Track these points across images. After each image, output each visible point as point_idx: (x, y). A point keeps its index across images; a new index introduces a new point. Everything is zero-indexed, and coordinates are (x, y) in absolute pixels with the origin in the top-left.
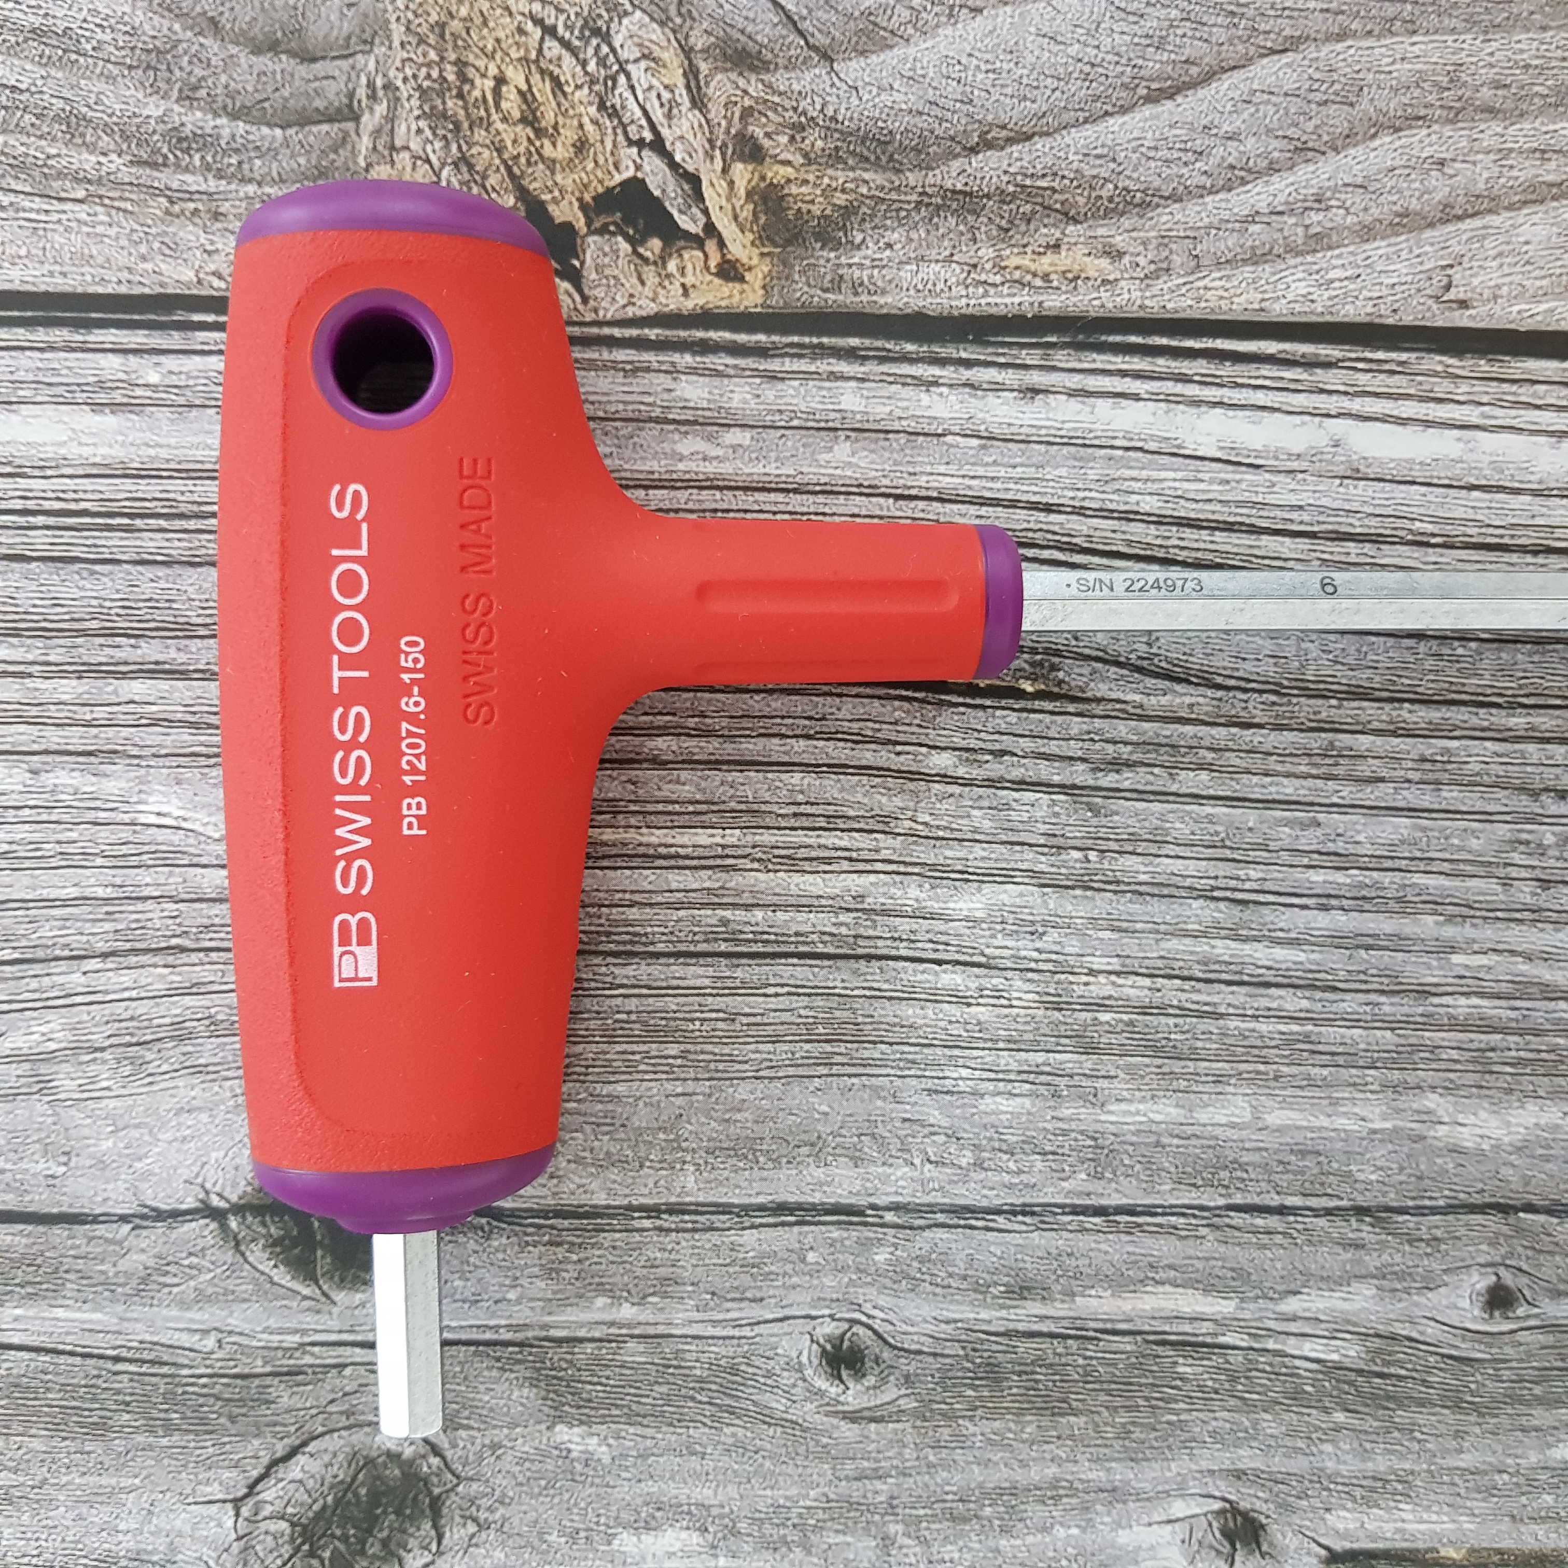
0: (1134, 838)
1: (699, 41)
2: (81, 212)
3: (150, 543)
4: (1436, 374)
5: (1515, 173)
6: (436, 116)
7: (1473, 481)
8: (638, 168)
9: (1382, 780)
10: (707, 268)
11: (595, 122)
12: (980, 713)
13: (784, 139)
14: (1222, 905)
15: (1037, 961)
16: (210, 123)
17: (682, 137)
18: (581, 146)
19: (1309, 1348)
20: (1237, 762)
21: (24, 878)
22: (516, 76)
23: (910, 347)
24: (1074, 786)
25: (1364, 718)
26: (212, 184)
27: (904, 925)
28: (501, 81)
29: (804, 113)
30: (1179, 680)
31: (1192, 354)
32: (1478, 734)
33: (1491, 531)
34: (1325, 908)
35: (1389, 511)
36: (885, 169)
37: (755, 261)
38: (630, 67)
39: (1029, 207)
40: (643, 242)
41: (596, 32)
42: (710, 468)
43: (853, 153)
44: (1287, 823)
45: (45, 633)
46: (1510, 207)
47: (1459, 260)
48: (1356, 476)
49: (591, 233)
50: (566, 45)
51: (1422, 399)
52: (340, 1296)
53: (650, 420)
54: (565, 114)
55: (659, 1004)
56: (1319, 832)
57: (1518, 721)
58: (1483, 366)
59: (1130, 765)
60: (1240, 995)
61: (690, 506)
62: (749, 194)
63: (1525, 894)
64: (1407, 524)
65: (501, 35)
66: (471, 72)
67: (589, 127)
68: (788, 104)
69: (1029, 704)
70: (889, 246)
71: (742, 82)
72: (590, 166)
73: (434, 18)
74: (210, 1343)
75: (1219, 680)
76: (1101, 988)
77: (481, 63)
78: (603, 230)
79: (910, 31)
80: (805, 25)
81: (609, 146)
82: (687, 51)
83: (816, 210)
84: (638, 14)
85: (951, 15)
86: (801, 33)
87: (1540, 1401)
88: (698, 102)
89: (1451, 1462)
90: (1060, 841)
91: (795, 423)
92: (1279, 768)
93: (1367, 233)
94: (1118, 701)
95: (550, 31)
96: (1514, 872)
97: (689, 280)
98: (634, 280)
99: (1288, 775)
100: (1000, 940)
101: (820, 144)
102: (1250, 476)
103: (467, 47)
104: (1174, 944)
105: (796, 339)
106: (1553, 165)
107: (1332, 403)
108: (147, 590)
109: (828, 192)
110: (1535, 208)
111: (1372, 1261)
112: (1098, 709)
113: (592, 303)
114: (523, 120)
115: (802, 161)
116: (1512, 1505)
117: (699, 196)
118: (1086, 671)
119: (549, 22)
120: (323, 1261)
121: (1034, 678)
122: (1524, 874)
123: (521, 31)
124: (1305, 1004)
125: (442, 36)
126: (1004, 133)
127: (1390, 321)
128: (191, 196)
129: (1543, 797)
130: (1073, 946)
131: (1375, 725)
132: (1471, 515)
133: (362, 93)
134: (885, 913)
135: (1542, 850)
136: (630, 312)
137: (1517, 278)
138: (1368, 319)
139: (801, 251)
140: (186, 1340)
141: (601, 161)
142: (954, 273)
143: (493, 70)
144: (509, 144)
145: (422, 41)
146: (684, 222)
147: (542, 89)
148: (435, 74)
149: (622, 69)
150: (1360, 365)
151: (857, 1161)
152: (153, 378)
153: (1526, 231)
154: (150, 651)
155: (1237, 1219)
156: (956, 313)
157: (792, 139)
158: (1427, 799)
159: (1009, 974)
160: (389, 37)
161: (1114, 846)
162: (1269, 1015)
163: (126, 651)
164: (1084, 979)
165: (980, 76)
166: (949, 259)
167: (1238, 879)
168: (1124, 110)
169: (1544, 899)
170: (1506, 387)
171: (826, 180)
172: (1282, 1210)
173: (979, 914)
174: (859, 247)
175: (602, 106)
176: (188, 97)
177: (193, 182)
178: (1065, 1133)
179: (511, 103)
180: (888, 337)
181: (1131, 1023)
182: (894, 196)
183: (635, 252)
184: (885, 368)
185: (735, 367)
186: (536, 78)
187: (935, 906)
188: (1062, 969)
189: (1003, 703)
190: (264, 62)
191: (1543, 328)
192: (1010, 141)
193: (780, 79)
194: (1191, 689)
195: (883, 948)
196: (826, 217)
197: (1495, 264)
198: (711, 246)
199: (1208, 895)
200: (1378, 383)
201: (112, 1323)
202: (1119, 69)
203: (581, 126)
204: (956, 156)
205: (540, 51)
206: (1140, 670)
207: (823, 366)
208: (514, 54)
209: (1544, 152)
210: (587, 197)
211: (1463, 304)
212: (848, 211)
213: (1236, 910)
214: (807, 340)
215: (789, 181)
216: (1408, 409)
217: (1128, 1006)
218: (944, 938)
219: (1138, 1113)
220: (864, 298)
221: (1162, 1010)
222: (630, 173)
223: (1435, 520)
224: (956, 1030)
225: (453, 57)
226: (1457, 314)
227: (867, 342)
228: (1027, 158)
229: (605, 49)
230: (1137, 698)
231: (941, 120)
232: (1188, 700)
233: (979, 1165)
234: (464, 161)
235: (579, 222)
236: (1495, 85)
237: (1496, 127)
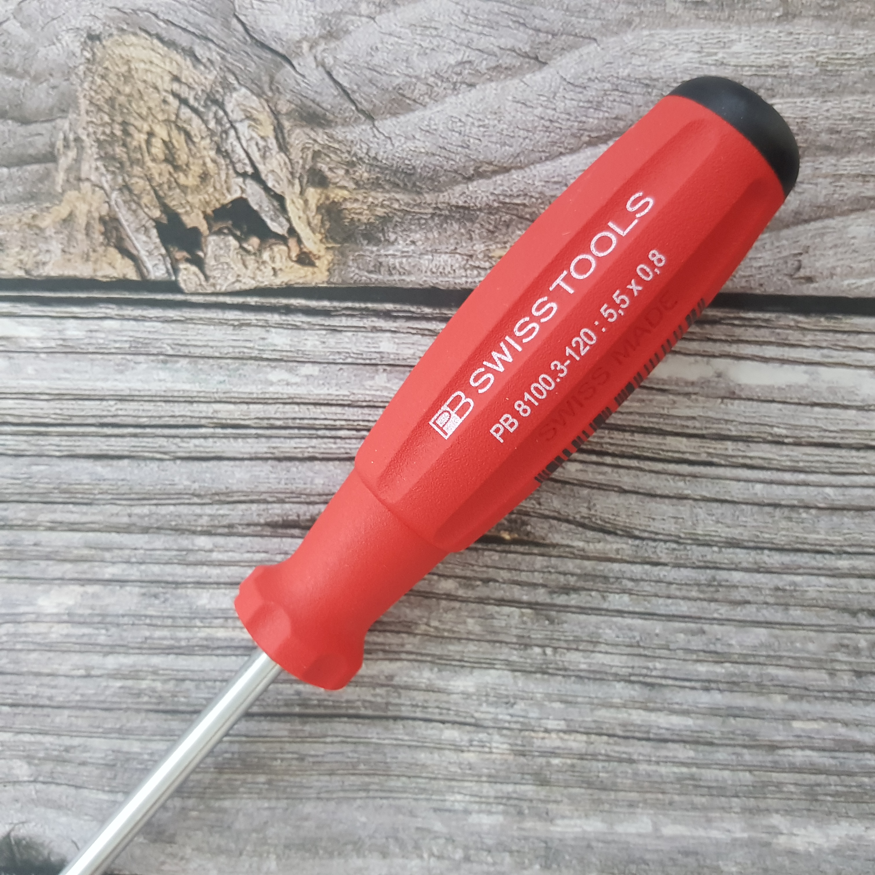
0: (578, 640)
1: (283, 107)
4: (790, 327)
5: (845, 191)
6: (108, 158)
7: (815, 400)
8: (243, 191)
9: (748, 602)
10: (290, 257)
11: (214, 161)
12: (474, 554)
13: (341, 172)
14: (637, 687)
15: (509, 722)
17: (273, 171)
18: (204, 177)
20: (648, 588)
22: (161, 132)
23: (427, 310)
24: (537, 604)
25: (736, 560)
27: (419, 697)
28: (151, 134)
29: (355, 155)
30: (609, 533)
32: (816, 572)
33: (827, 434)
34: (707, 689)
35: (756, 421)
36: (410, 192)
37: (322, 253)
38: (237, 125)
39: (508, 217)
40: (246, 240)
41: (215, 102)
42: (291, 391)
43: (389, 181)
44: (682, 631)
46: (843, 214)
47: (806, 250)
48: (733, 397)
49: (212, 233)
50: (195, 110)
51: (779, 345)
53: (251, 358)
54: (194, 156)
55: (254, 747)
56: (704, 638)
57: (844, 563)
58: (823, 322)
59: (576, 590)
60: (646, 748)
61: (278, 415)
62: (319, 208)
63: (844, 681)
64: (768, 429)
65: (152, 104)
66: (132, 130)
67: (210, 165)
68: (344, 149)
69: (507, 548)
70: (413, 242)
71: (313, 134)
72: (211, 190)
73: (108, 94)
75: (637, 533)
77: (138, 123)
78: (219, 232)
79: (427, 100)
80: (356, 96)
81: (223, 177)
82: (276, 114)
83: (364, 219)
84: (243, 90)
85: (454, 89)
86: (353, 102)
88: (283, 147)
90: (527, 641)
91: (349, 360)
92: (678, 593)
94: (568, 546)
95: (184, 102)
96: (838, 667)
97: (278, 265)
98: (240, 265)
99: (684, 598)
100: (485, 708)
101: (366, 175)
102: (660, 397)
103: (129, 113)
104: (603, 712)
105: (350, 304)
106: (871, 185)
107: (717, 348)
109: (372, 207)
110: (858, 214)
112: (555, 552)
113: (212, 281)
114: (166, 160)
115: (354, 186)
117: (283, 209)
118: (546, 525)
119: (183, 96)
121: (510, 531)
122: (845, 667)
123: (165, 101)
124: (692, 754)
125: (113, 107)
126: (491, 168)
127: (758, 292)
129: (860, 615)
130: (534, 713)
131: (745, 565)
132: (813, 423)
133: (60, 144)
134: (407, 688)
135: (857, 651)
136: (238, 287)
137: (847, 262)
138: (742, 291)
139: (353, 246)
141: (218, 187)
142: (457, 261)
143: (146, 128)
144: (156, 176)
145: (100, 109)
146: (274, 226)
147: (179, 139)
148: (108, 131)
149: (233, 127)
150: (736, 322)
151: (385, 855)
153: (853, 230)
156: (458, 288)
157: (347, 172)
158: (778, 616)
159: (491, 731)
160: (78, 108)
161: (564, 645)
162: (667, 761)
164: (541, 735)
165: (475, 130)
166: (454, 252)
167: (648, 668)
168: (573, 151)
169: (858, 684)
170: (839, 336)
171: (370, 199)
173: (471, 690)
174: (392, 243)
175: (219, 151)
178: (526, 839)
179: (158, 149)
180: (412, 303)
181: (573, 766)
182: (416, 210)
183: (241, 247)
184: (411, 324)
185: (309, 323)
186: (175, 133)
187: (441, 684)
188: (526, 728)
189: (490, 546)
191: (865, 295)
192: (495, 173)
193: (339, 132)
194: (617, 539)
195: (405, 712)
196: (371, 224)
197: (831, 252)
198: (292, 242)
199: (627, 680)
200: (749, 334)
202: (570, 123)
203: (204, 164)
204: (458, 183)
205: (177, 115)
206: (583, 526)
207: (368, 322)
208: (161, 117)
209: (864, 176)
210: (209, 211)
211: (810, 279)
212: (386, 219)
213: (646, 691)
214: (357, 305)
215: (345, 200)
216: (769, 351)
217: (570, 754)
218: (446, 706)
219: (575, 826)
220: (396, 277)
221: (595, 757)
222: (237, 194)
223: (789, 427)
224: (453, 769)
225: (119, 119)
226: (805, 287)
227: (398, 307)
228: (506, 184)
229: (221, 113)
230: (581, 544)
231: (448, 159)
232: (615, 546)
233: (467, 859)
234: (126, 188)
235: (203, 227)
236: (832, 131)
237: (832, 160)
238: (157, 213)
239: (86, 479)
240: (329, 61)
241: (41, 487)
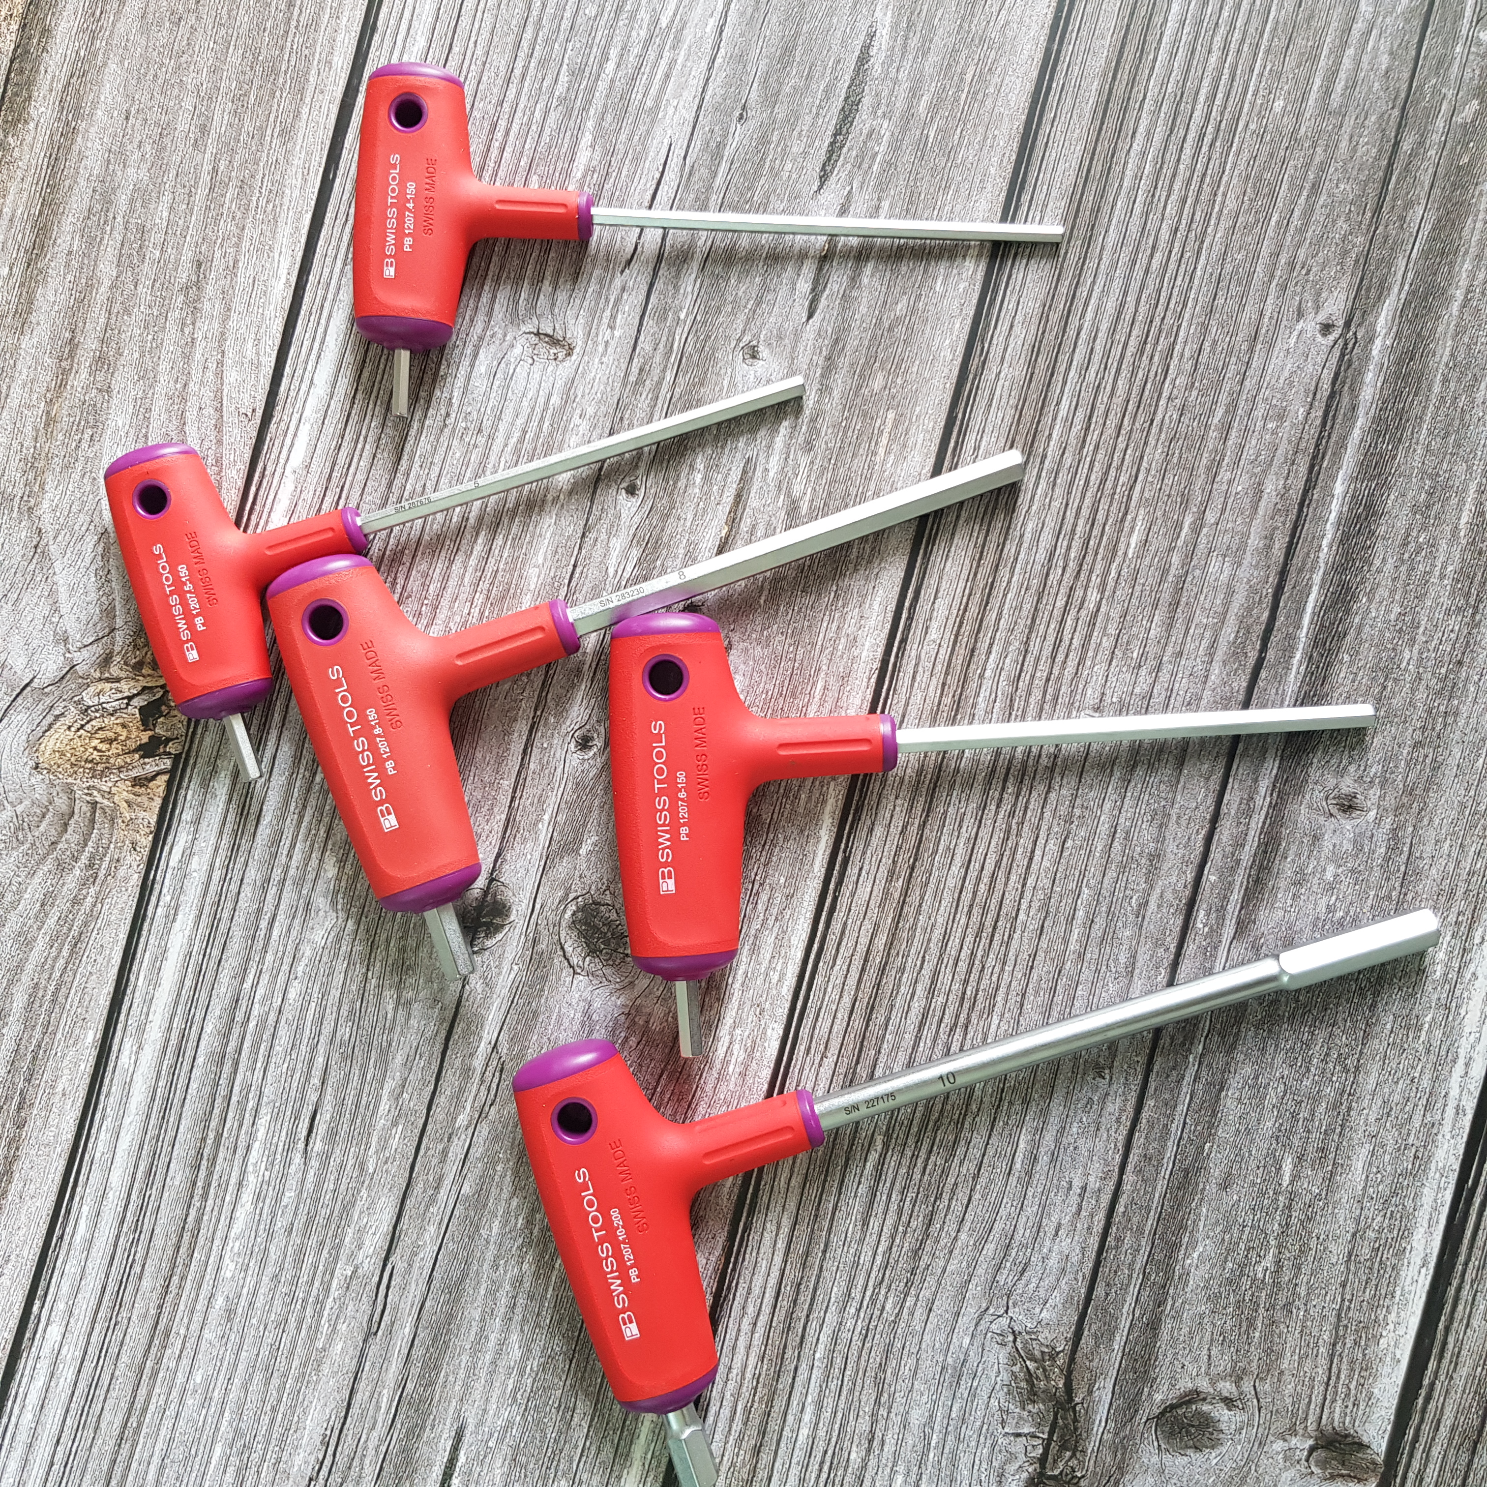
0: (423, 585)
1: (97, 675)
2: (106, 907)
3: (226, 915)
5: (210, 380)
6: (102, 774)
8: (136, 707)
11: (117, 719)
16: (86, 854)
17: (130, 689)
18: (124, 726)
19: (629, 569)
21: (333, 991)
22: (95, 743)
26: (107, 859)
28: (95, 748)
31: (249, 519)
35: (324, 457)
38: (101, 701)
40: (162, 712)
41: (86, 710)
45: (248, 960)
46: (222, 384)
47: (237, 408)
48: (308, 467)
49: (154, 730)
50: (88, 722)
51: (286, 435)
52: (512, 918)
54: (112, 729)
57: (415, 426)
58: (278, 409)
60: (492, 561)
63: (482, 440)
64: (331, 451)
65: (80, 744)
66: (90, 758)
67: (119, 721)
68: (126, 648)
71: (115, 663)
72: (131, 724)
73: (68, 766)
74: (516, 968)
76: (476, 612)
77: (88, 753)
78: (155, 725)
80: (101, 634)
81: (126, 716)
82: (100, 680)
84: (84, 693)
86: (102, 637)
87: (675, 483)
88: (118, 680)
89: (688, 524)
93: (219, 442)
95: (82, 726)
96: (473, 442)
98: (174, 719)
102: (299, 507)
103: (81, 757)
104: (466, 580)
106: (210, 365)
107: (279, 470)
108: (242, 920)
110: (224, 375)
111: (604, 536)
113: (179, 736)
114: (111, 744)
116: (713, 505)
117: (151, 688)
119: (79, 727)
120: (497, 921)
122: (474, 438)
123: (80, 737)
125: (76, 765)
127: (254, 440)
128: (109, 867)
130: (457, 618)
131: (403, 481)
132: (333, 426)
133: (88, 798)
136: (185, 723)
137: (249, 387)
138: (251, 449)
140: (512, 976)
141: (131, 720)
143: (91, 750)
144: (118, 751)
145: (75, 772)
146: (158, 696)
147: (101, 734)
148: (88, 771)
149: (101, 704)
150: (268, 454)
152: (168, 898)
153: (232, 380)
154: (264, 924)
155: (573, 584)
158: (436, 469)
160: (72, 784)
161: (424, 592)
162: (502, 551)
163: (262, 933)
167: (449, 549)
169: (485, 433)
170: (288, 401)
172: (575, 566)
175: (112, 715)
176: (76, 859)
177: (105, 865)
179: (103, 747)
181: (492, 604)
183: (165, 716)
186: (97, 736)
190: (70, 829)
191: (270, 382)
193: (117, 649)
197: (242, 395)
200: (275, 450)
201: (499, 1000)
203: (117, 724)
205: (88, 732)
208: (87, 741)
209: (204, 367)
210: (142, 728)
211: (254, 411)
216: (288, 441)
217: (484, 604)
222: (137, 710)
223: (332, 440)
225: (83, 763)
226: (257, 414)
229: (93, 709)
234: (119, 769)
235: (150, 733)
236: (176, 382)
237: (191, 384)
238: (137, 756)
239: (268, 831)
240: (79, 644)
241: (267, 857)
